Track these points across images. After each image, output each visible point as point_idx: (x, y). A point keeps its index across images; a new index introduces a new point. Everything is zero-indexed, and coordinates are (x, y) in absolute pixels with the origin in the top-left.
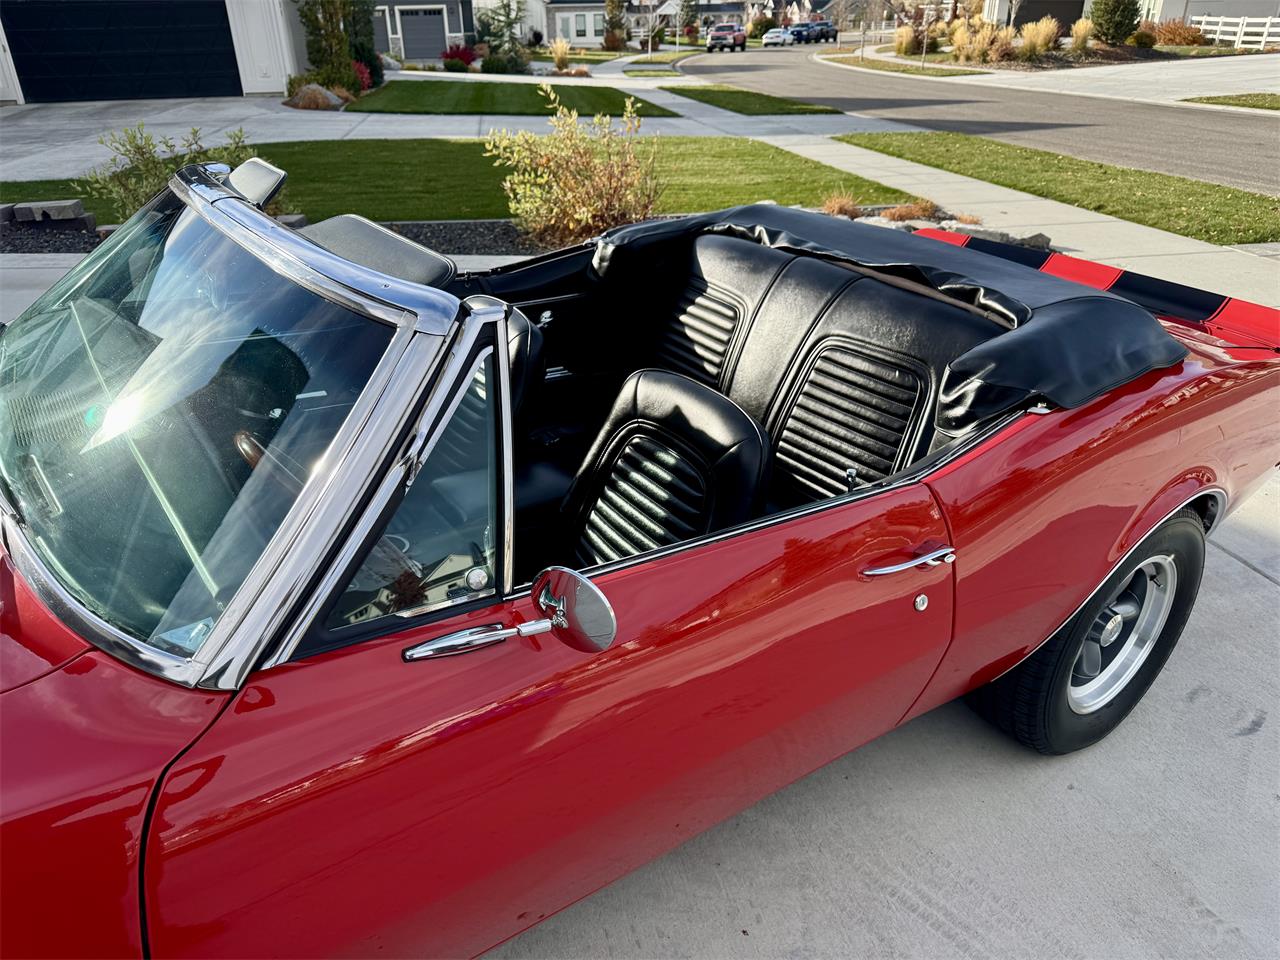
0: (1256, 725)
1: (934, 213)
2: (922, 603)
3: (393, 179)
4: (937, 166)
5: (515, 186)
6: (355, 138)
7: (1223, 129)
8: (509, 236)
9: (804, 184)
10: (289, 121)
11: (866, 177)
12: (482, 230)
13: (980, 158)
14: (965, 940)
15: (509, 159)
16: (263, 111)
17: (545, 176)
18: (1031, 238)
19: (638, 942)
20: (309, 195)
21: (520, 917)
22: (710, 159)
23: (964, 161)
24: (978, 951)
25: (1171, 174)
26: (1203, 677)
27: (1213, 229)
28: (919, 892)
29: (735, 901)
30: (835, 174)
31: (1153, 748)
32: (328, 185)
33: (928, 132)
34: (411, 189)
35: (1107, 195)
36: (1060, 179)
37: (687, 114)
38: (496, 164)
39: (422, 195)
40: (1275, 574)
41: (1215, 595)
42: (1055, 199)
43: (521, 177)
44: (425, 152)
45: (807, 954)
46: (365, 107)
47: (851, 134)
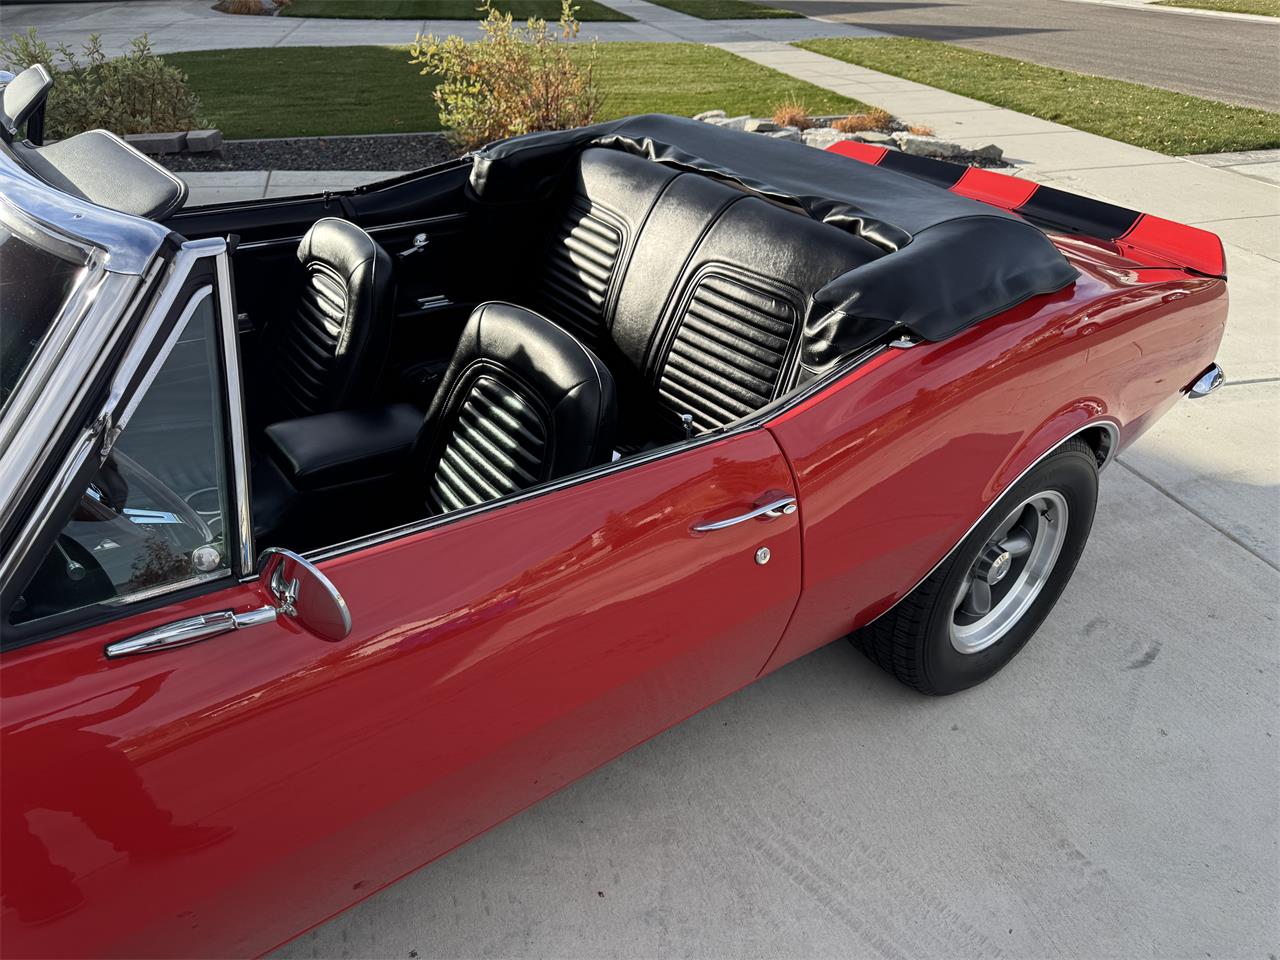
0: (1150, 657)
1: (888, 124)
2: (764, 557)
3: (325, 90)
4: (896, 74)
5: (446, 96)
6: (286, 45)
7: (1189, 34)
8: (443, 151)
9: (757, 93)
10: (217, 27)
11: (821, 86)
12: (414, 144)
13: (940, 65)
14: (827, 892)
15: (436, 67)
16: (191, 16)
17: (478, 85)
18: (983, 149)
19: (487, 909)
20: (233, 108)
21: (357, 886)
22: (662, 66)
23: (924, 68)
24: (840, 904)
25: (1132, 82)
26: (1103, 609)
27: (1167, 139)
28: (786, 843)
29: (594, 861)
30: (790, 83)
31: (1043, 685)
32: (254, 97)
33: (889, 37)
34: (341, 100)
35: (1065, 103)
36: (1019, 86)
37: (644, 19)
38: (424, 72)
39: (353, 107)
40: (1188, 499)
41: (1124, 523)
42: (1012, 108)
43: (453, 87)
44: (360, 60)
45: (663, 914)
46: (300, 12)
47: (810, 40)
